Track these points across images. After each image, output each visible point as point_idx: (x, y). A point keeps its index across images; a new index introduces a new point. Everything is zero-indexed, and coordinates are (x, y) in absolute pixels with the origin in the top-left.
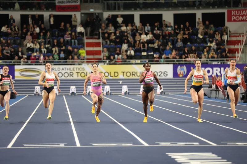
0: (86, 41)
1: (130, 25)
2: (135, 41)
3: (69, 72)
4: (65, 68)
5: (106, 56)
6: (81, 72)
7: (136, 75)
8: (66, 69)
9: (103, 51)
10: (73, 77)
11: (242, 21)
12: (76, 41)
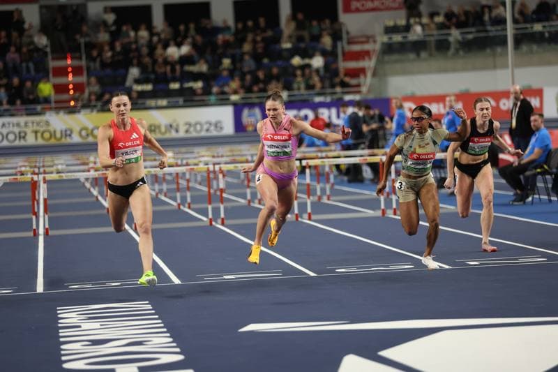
0: (52, 64)
1: (143, 27)
2: (155, 62)
3: (16, 130)
4: (9, 124)
5: (95, 94)
6: (42, 129)
7: (157, 131)
8: (11, 125)
9: (89, 84)
10: (25, 141)
11: (373, 10)
12: (31, 65)
